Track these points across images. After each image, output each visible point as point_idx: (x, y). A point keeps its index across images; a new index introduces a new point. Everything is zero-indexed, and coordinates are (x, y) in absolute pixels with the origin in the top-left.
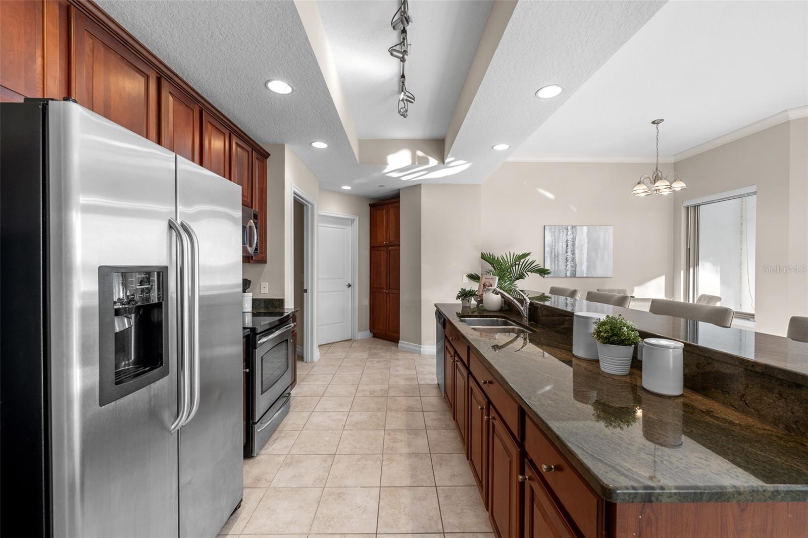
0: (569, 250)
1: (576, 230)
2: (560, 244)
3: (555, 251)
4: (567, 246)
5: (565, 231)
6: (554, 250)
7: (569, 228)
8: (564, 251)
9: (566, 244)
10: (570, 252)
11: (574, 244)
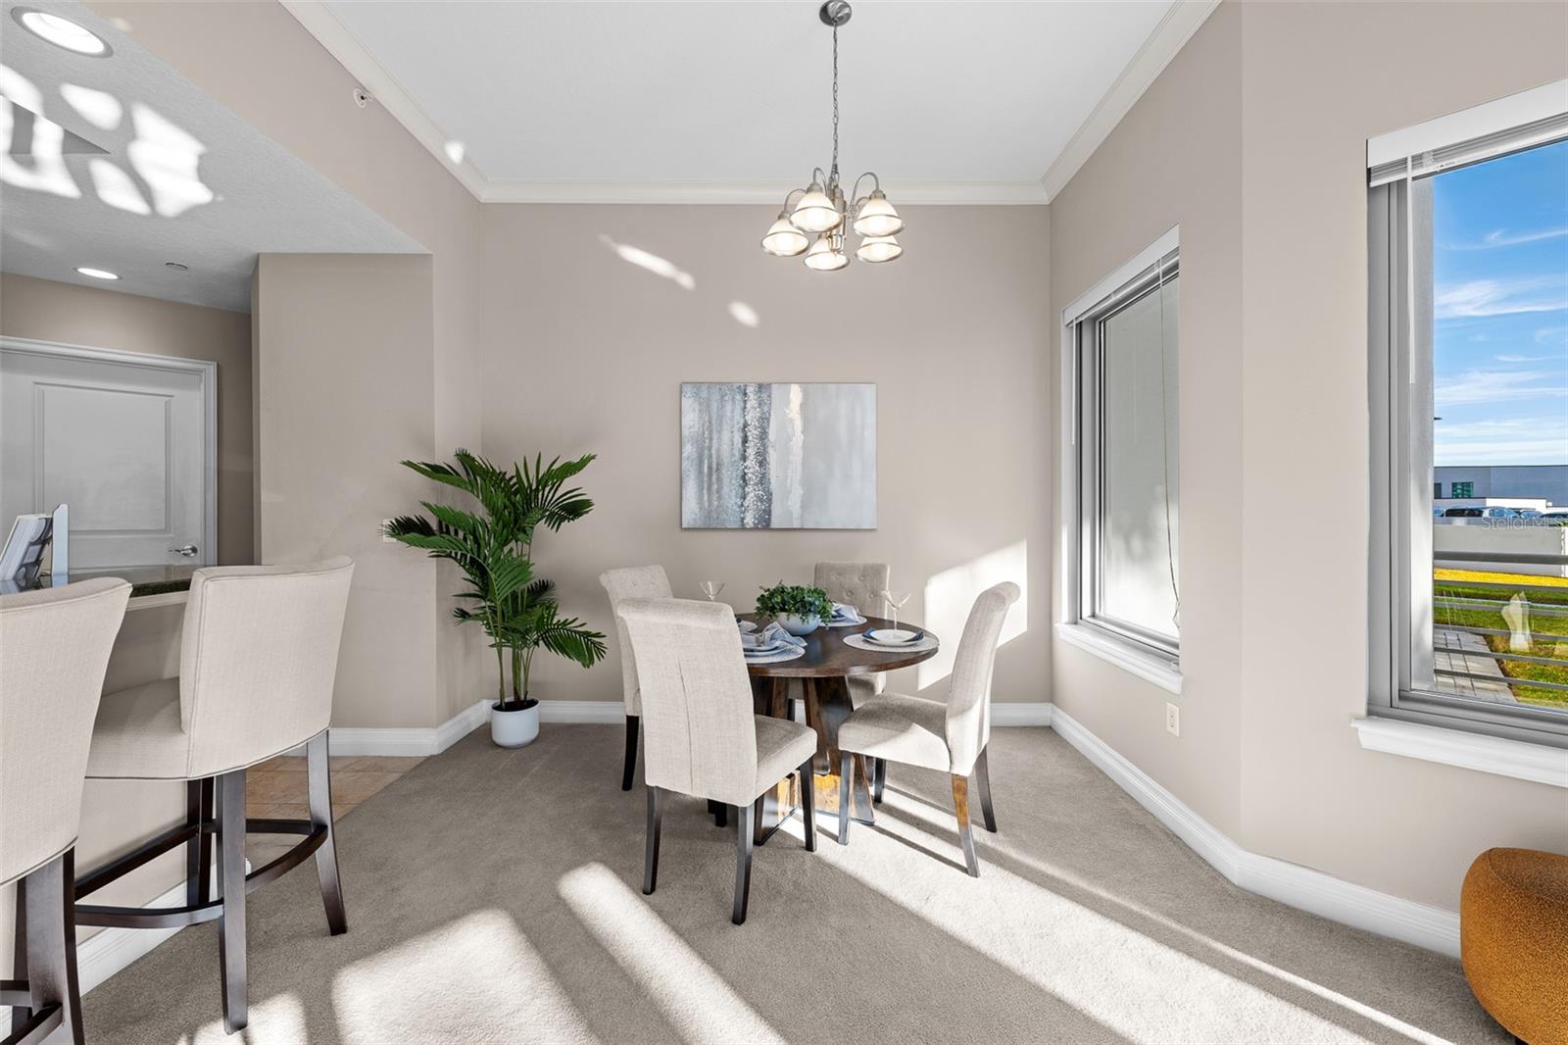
0: (751, 452)
1: (769, 396)
2: (726, 435)
3: (710, 456)
4: (745, 440)
5: (738, 397)
6: (706, 452)
7: (750, 390)
8: (737, 455)
9: (741, 435)
10: (752, 457)
11: (763, 436)
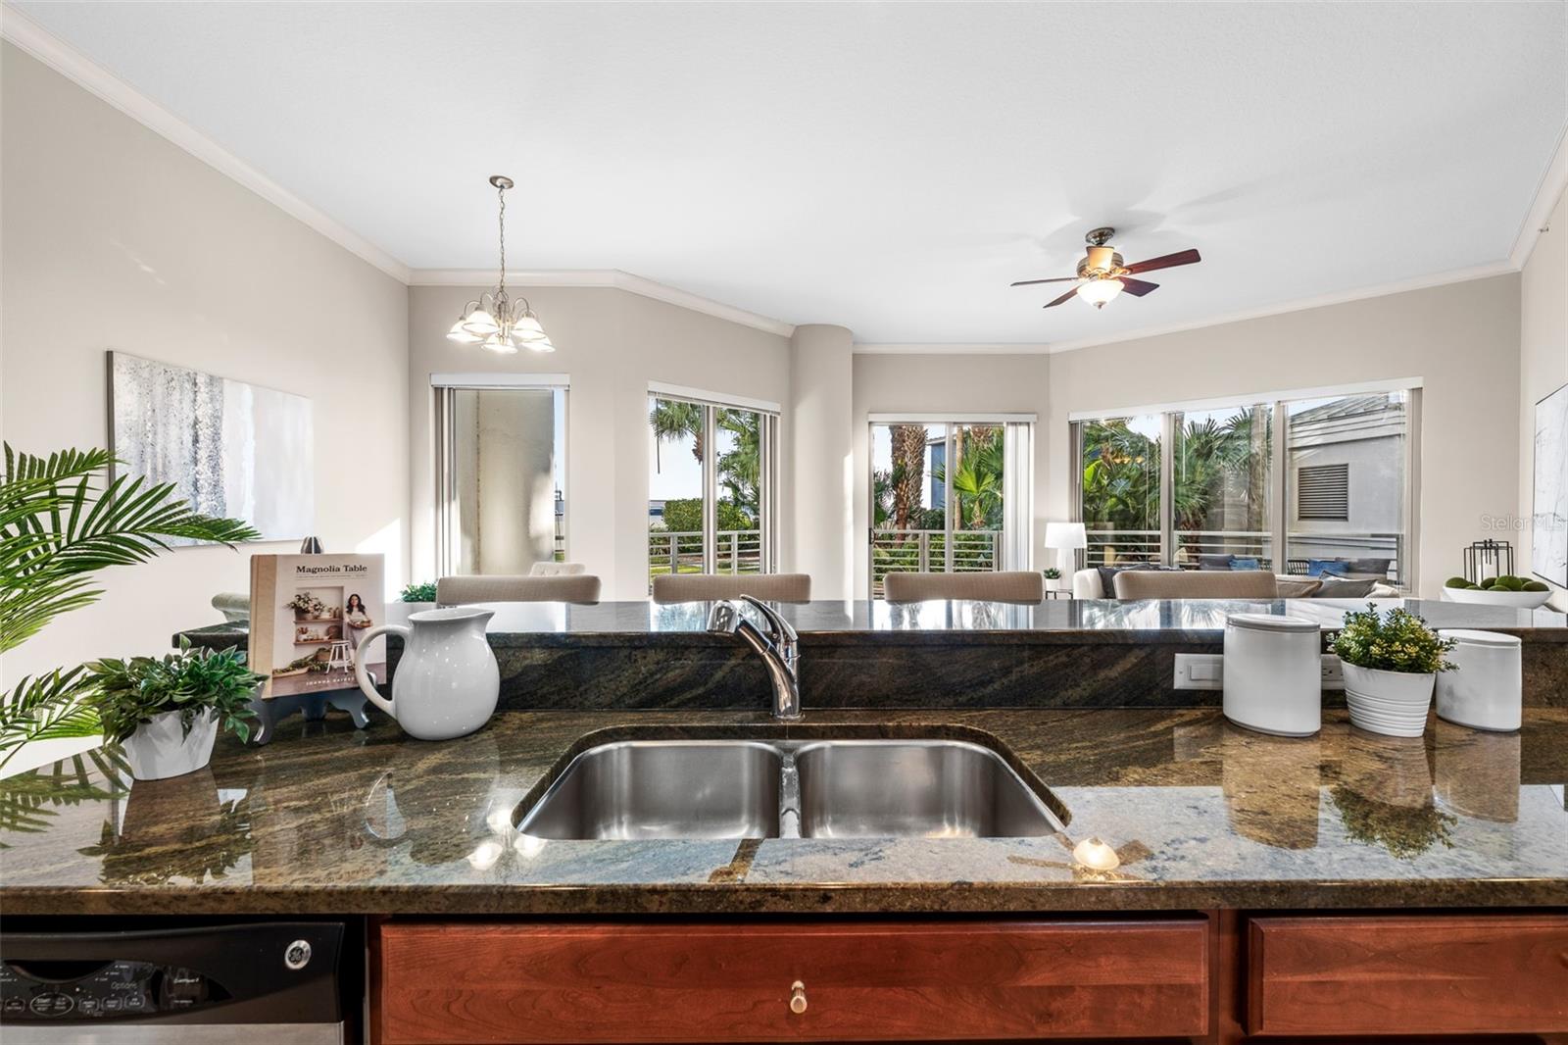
0: (203, 454)
1: (221, 392)
2: (174, 431)
3: (155, 456)
4: (196, 441)
5: (188, 386)
6: (149, 449)
7: (200, 380)
8: (188, 458)
9: (192, 432)
10: (204, 461)
11: (216, 437)
